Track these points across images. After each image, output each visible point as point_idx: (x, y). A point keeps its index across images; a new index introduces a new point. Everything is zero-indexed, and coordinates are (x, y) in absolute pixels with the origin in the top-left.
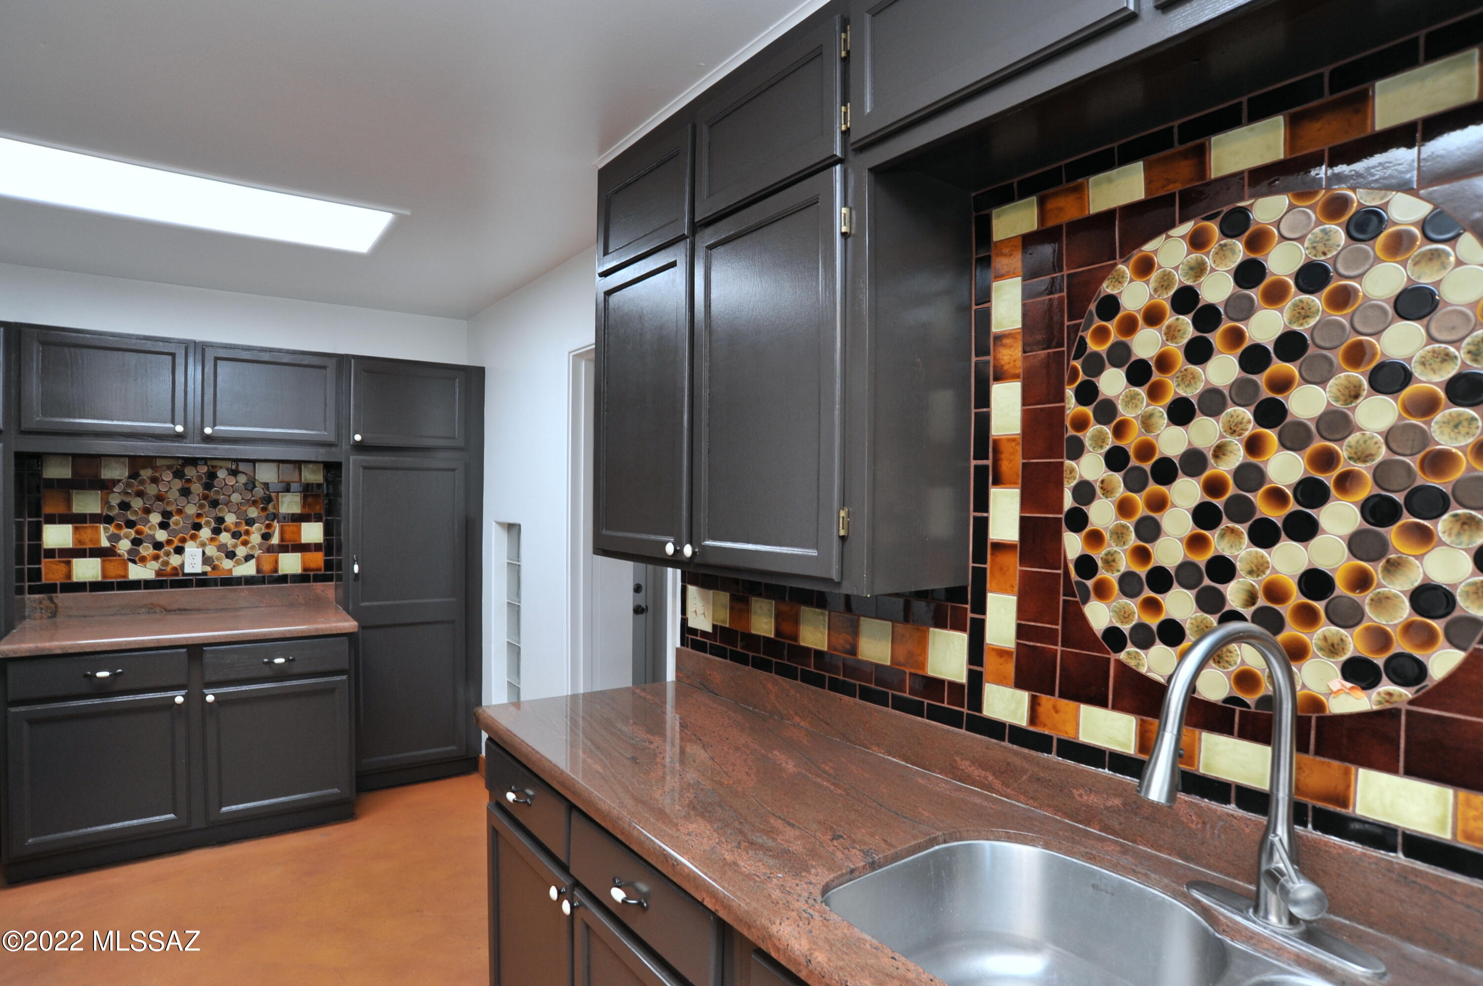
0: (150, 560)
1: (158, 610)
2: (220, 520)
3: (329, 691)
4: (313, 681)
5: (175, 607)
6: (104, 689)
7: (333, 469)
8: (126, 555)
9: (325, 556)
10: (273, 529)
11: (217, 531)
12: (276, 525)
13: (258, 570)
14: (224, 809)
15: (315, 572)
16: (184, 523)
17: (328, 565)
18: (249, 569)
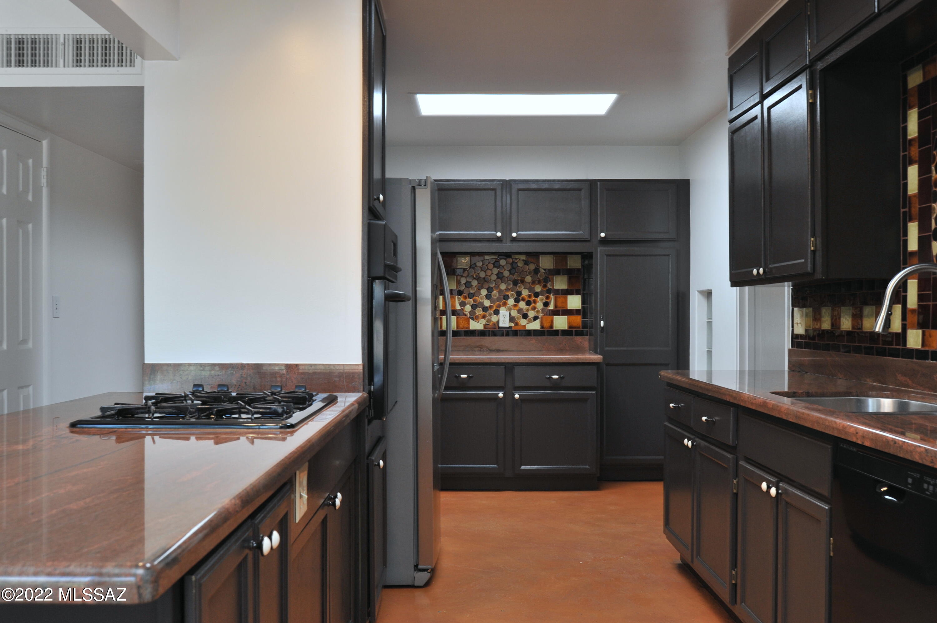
0: (481, 318)
1: (485, 349)
2: (519, 294)
3: (584, 400)
4: (575, 392)
5: (494, 348)
6: (463, 385)
7: (587, 257)
8: (469, 314)
9: (583, 318)
10: (550, 300)
11: (517, 301)
12: (552, 297)
13: (542, 327)
14: (523, 467)
15: (576, 329)
16: (499, 295)
17: (585, 325)
18: (535, 326)
